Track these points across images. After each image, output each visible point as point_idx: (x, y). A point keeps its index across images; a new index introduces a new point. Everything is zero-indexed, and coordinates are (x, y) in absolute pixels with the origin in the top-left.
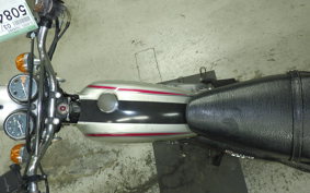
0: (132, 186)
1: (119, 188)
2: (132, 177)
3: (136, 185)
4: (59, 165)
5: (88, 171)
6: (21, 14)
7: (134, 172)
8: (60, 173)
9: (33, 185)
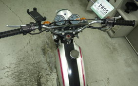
0: (41, 80)
1: (41, 74)
2: (45, 79)
3: (41, 82)
4: (51, 49)
5: (48, 60)
6: (105, 12)
7: (47, 81)
8: (48, 49)
9: (37, 27)
